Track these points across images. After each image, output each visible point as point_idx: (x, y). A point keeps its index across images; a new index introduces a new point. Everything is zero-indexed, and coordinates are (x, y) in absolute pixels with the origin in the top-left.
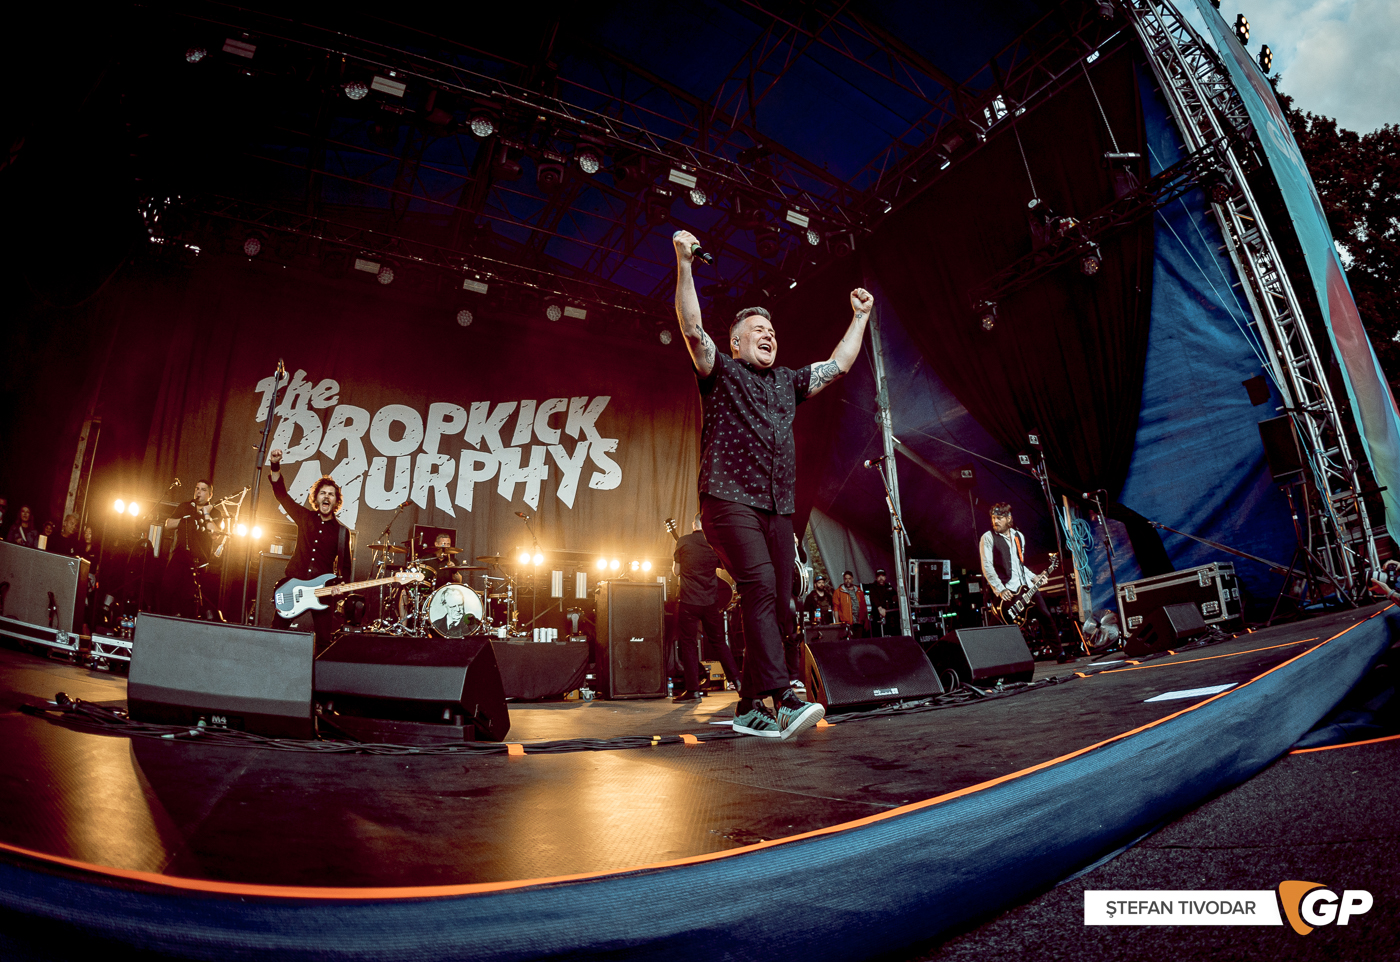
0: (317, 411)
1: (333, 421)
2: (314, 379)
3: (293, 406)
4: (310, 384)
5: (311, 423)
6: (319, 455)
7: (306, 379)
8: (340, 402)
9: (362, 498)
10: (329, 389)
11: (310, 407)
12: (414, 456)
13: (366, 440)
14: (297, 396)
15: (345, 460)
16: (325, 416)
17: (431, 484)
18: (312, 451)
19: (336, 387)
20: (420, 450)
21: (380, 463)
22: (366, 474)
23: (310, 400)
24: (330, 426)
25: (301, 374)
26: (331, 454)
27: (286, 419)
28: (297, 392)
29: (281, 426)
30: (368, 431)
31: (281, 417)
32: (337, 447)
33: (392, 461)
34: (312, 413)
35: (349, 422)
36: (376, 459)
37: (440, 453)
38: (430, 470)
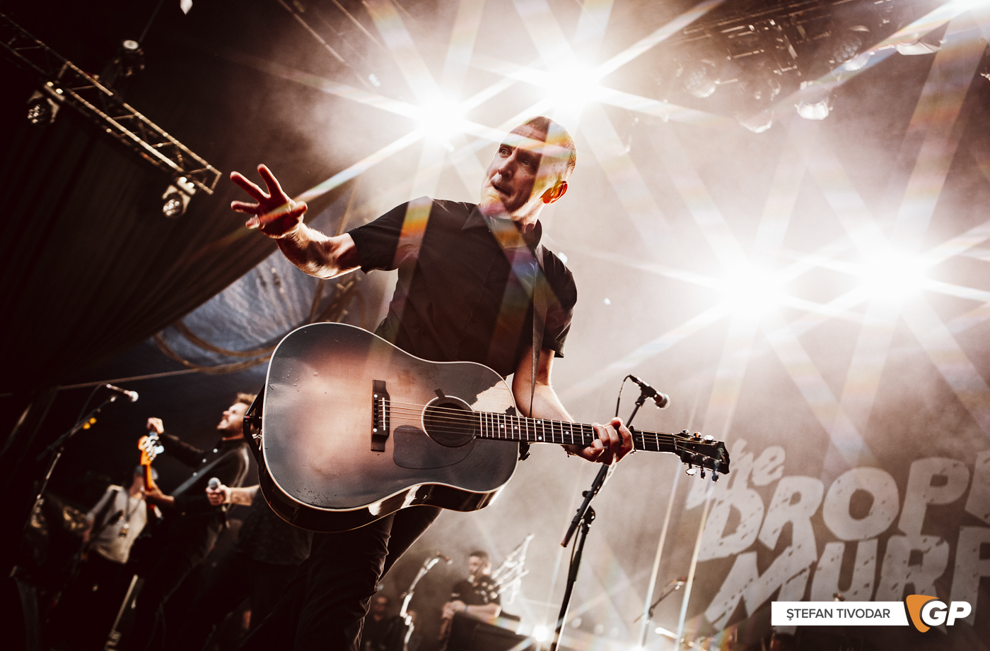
0: (759, 489)
1: (776, 499)
2: (756, 449)
3: (731, 486)
4: (751, 455)
5: (751, 504)
6: (756, 545)
7: (747, 450)
8: (787, 473)
10: (774, 459)
11: (750, 485)
12: (883, 539)
13: (817, 520)
15: (788, 550)
16: (766, 493)
17: (909, 581)
18: (750, 541)
19: (781, 456)
20: (893, 530)
21: (834, 549)
22: (814, 567)
23: (751, 476)
24: (772, 506)
25: (741, 445)
26: (772, 542)
27: (721, 503)
28: (737, 469)
29: (714, 511)
30: (821, 508)
31: (716, 501)
32: (778, 534)
33: (851, 546)
34: (752, 492)
35: (796, 498)
36: (828, 546)
37: (924, 532)
38: (907, 558)
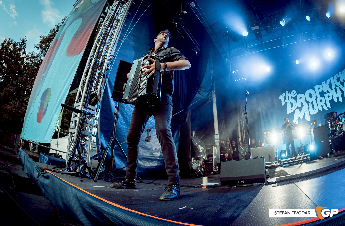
0: (293, 98)
1: (298, 99)
2: (290, 92)
3: (288, 99)
4: (290, 93)
5: (293, 101)
6: (298, 108)
7: (288, 92)
8: (297, 94)
9: (309, 113)
10: (294, 93)
12: (316, 100)
13: (306, 100)
14: (288, 97)
15: (303, 106)
17: (321, 104)
18: (296, 107)
19: (295, 91)
20: (317, 98)
21: (310, 104)
22: (308, 108)
23: (291, 96)
25: (287, 92)
26: (300, 106)
27: (288, 103)
28: (288, 96)
29: (288, 104)
30: (305, 98)
31: (287, 102)
32: (301, 104)
33: (312, 103)
35: (301, 98)
36: (309, 104)
37: (320, 97)
38: (320, 101)
